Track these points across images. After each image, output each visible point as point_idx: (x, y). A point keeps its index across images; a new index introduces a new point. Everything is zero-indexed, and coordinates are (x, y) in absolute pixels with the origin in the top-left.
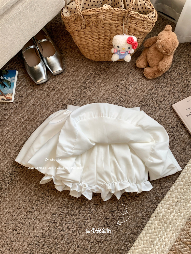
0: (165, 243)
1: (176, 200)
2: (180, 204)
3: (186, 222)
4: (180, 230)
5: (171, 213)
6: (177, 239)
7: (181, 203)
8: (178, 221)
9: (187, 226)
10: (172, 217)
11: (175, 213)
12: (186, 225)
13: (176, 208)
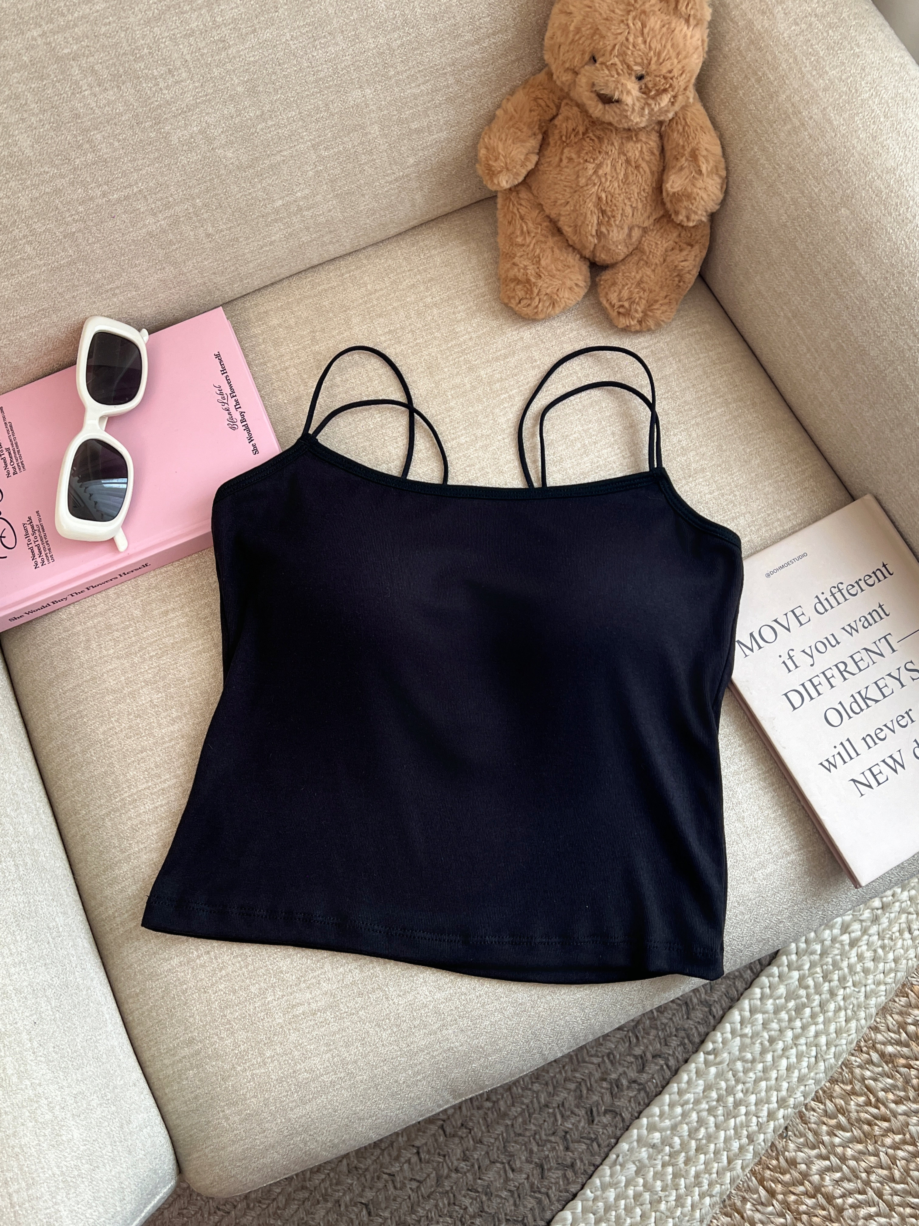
0: (814, 1053)
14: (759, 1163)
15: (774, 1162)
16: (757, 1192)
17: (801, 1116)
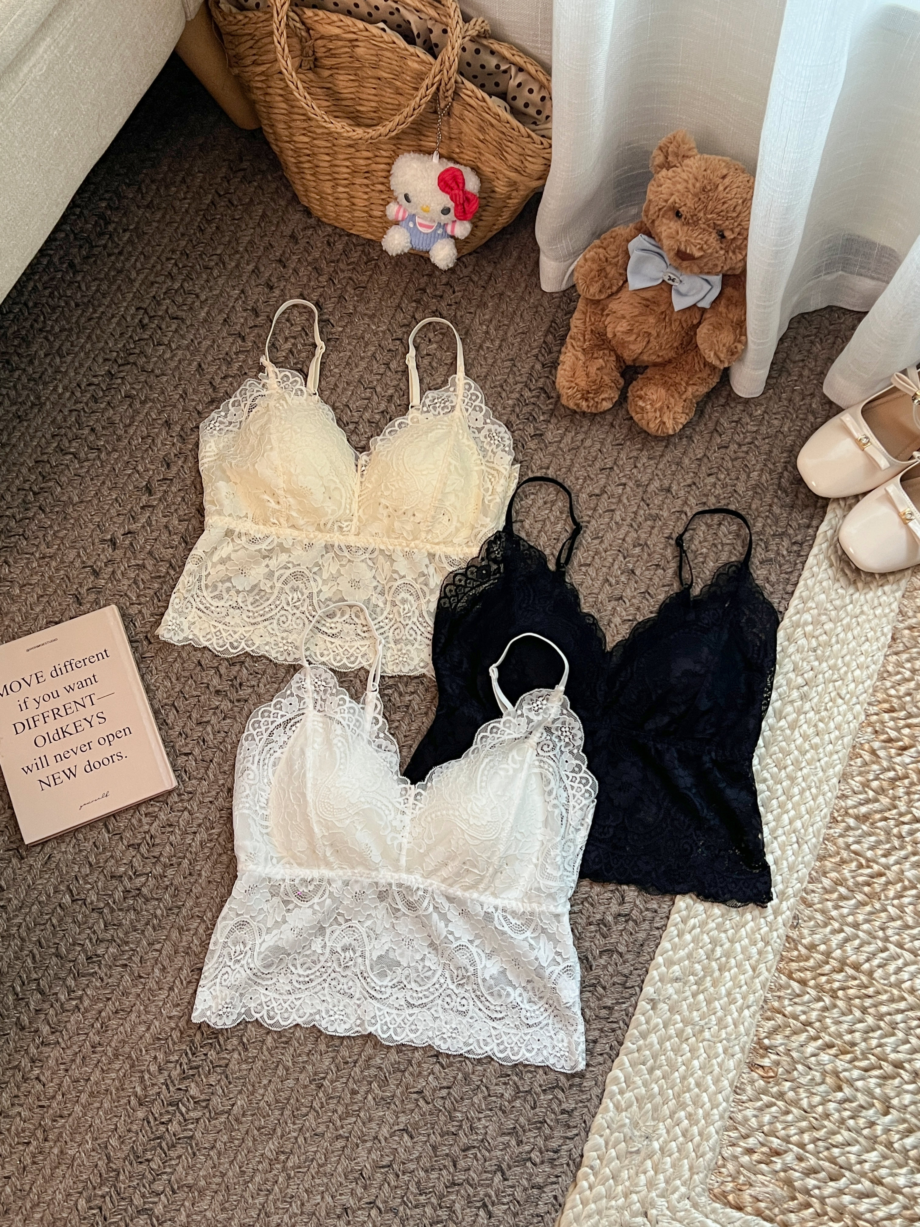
0: (794, 839)
1: (800, 680)
2: (817, 691)
3: (850, 749)
4: (835, 780)
5: (793, 726)
6: (836, 815)
7: (820, 688)
8: (821, 750)
9: (859, 760)
10: (800, 741)
11: (805, 727)
12: (851, 759)
13: (807, 706)
14: (782, 960)
15: (795, 953)
16: (789, 986)
17: (804, 901)
